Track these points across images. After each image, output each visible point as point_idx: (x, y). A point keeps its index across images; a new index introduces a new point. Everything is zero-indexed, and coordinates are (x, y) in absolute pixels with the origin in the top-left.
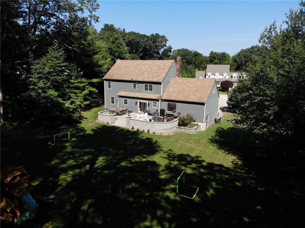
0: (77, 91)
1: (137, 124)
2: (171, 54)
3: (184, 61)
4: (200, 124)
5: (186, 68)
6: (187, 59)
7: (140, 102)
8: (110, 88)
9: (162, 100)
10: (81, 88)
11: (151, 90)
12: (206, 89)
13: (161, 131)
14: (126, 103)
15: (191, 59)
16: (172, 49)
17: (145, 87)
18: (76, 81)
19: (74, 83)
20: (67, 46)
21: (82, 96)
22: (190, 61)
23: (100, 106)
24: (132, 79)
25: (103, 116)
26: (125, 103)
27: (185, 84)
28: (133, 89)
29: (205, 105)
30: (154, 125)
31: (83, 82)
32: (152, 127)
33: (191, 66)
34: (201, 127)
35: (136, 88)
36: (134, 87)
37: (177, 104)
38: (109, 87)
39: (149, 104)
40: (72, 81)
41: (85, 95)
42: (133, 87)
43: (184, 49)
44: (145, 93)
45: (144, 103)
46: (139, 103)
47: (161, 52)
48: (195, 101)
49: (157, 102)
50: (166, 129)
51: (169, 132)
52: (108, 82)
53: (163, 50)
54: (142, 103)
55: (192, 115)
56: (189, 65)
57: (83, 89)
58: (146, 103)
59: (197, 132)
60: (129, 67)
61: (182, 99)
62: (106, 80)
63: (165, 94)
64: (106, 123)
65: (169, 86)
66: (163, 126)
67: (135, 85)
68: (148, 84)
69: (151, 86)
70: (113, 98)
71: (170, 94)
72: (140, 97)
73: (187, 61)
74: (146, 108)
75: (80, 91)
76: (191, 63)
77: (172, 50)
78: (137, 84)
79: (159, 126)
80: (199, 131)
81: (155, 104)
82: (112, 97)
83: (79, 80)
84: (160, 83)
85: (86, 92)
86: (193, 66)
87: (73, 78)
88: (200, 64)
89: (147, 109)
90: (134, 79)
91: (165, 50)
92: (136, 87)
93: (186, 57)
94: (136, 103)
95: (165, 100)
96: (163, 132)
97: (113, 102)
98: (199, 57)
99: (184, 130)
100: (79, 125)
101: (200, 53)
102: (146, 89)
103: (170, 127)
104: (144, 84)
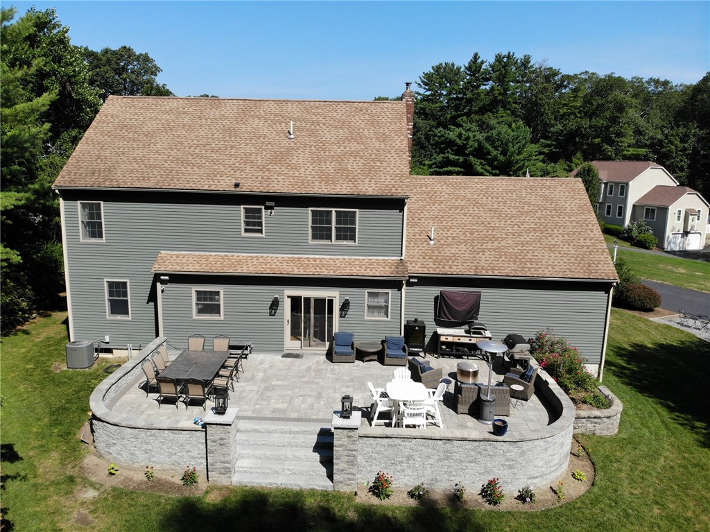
1: (409, 457)
7: (295, 301)
11: (347, 233)
14: (210, 309)
17: (314, 222)
23: (20, 323)
24: (237, 185)
25: (143, 434)
26: (200, 311)
28: (244, 234)
35: (260, 231)
36: (247, 223)
37: (486, 293)
38: (94, 229)
39: (345, 306)
42: (243, 226)
44: (314, 250)
45: (320, 302)
46: (287, 304)
49: (390, 291)
52: (84, 206)
54: (307, 300)
58: (331, 302)
61: (507, 270)
62: (70, 195)
64: (177, 480)
67: (253, 214)
68: (334, 210)
69: (347, 219)
70: (118, 289)
78: (267, 208)
81: (377, 302)
82: (111, 283)
89: (336, 329)
90: (251, 185)
92: (260, 224)
94: (275, 305)
95: (425, 281)
97: (119, 307)
99: (590, 426)
102: (321, 233)
104: (310, 209)
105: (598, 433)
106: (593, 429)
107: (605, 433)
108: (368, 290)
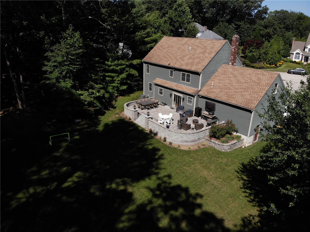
0: (113, 75)
2: (267, 16)
3: (282, 26)
4: (243, 137)
5: (283, 35)
6: (286, 24)
8: (148, 72)
9: (199, 95)
10: (119, 71)
11: (188, 80)
12: (260, 89)
13: (179, 143)
14: (161, 93)
15: (291, 24)
16: (268, 9)
17: (182, 76)
18: (112, 64)
19: (111, 66)
20: (101, 23)
21: (118, 81)
22: (290, 27)
24: (169, 64)
27: (235, 77)
28: (170, 77)
29: (252, 113)
30: (170, 134)
31: (121, 65)
32: (169, 136)
33: (290, 33)
34: (245, 141)
35: (172, 76)
36: (171, 74)
39: (183, 99)
40: (109, 63)
41: (123, 79)
43: (283, 10)
44: (182, 83)
45: (179, 96)
46: (173, 96)
47: (254, 14)
48: (239, 105)
49: (192, 98)
50: (186, 141)
51: (191, 145)
52: (147, 65)
53: (256, 11)
54: (177, 95)
55: (234, 122)
56: (289, 32)
57: (121, 72)
58: (181, 97)
59: (235, 148)
60: (172, 47)
63: (205, 88)
65: (214, 76)
66: (182, 137)
67: (172, 72)
68: (186, 73)
69: (188, 76)
71: (212, 88)
72: (175, 88)
73: (286, 27)
74: (180, 103)
75: (117, 74)
76: (292, 29)
77: (269, 12)
78: (174, 71)
79: (177, 136)
80: (239, 146)
81: (190, 100)
82: (150, 83)
83: (116, 62)
84: (198, 74)
85: (124, 75)
86: (293, 33)
87: (110, 60)
88: (305, 31)
89: (181, 105)
90: (172, 65)
91: (259, 11)
93: (285, 21)
94: (171, 95)
96: (182, 144)
97: (151, 89)
98: (305, 21)
100: (101, 117)
101: (306, 15)
102: (183, 79)
103: (194, 139)
104: (182, 72)
105: (216, 148)
106: (214, 146)
107: (218, 149)
108: (188, 96)
